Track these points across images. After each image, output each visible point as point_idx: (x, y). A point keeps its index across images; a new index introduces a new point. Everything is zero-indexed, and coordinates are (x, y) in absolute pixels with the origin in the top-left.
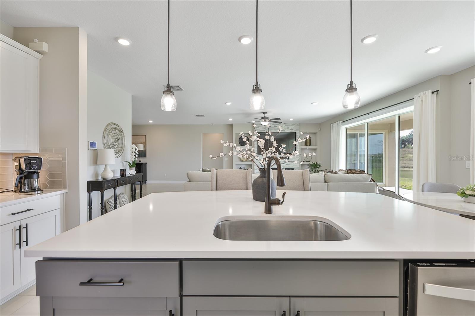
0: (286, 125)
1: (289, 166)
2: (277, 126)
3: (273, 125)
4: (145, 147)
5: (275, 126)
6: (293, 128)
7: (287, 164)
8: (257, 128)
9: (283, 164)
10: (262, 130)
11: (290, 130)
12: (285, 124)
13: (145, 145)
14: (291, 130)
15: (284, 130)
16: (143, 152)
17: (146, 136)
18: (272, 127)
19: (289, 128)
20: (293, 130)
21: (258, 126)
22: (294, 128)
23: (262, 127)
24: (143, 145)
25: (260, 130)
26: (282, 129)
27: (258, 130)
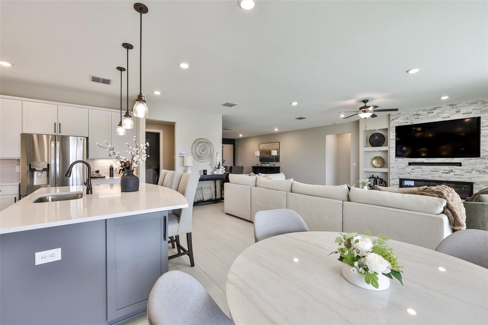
0: (452, 108)
1: (459, 178)
2: (433, 112)
3: (425, 111)
4: (278, 152)
5: (428, 113)
6: (471, 110)
7: (455, 175)
8: (395, 120)
9: (447, 173)
10: (405, 121)
11: (463, 114)
12: (450, 105)
13: (279, 151)
14: (466, 115)
15: (449, 117)
16: (277, 157)
17: (279, 142)
18: (423, 115)
19: (462, 112)
20: (471, 113)
21: (396, 116)
22: (473, 110)
23: (403, 118)
24: (277, 151)
25: (400, 123)
26: (445, 115)
27: (396, 122)
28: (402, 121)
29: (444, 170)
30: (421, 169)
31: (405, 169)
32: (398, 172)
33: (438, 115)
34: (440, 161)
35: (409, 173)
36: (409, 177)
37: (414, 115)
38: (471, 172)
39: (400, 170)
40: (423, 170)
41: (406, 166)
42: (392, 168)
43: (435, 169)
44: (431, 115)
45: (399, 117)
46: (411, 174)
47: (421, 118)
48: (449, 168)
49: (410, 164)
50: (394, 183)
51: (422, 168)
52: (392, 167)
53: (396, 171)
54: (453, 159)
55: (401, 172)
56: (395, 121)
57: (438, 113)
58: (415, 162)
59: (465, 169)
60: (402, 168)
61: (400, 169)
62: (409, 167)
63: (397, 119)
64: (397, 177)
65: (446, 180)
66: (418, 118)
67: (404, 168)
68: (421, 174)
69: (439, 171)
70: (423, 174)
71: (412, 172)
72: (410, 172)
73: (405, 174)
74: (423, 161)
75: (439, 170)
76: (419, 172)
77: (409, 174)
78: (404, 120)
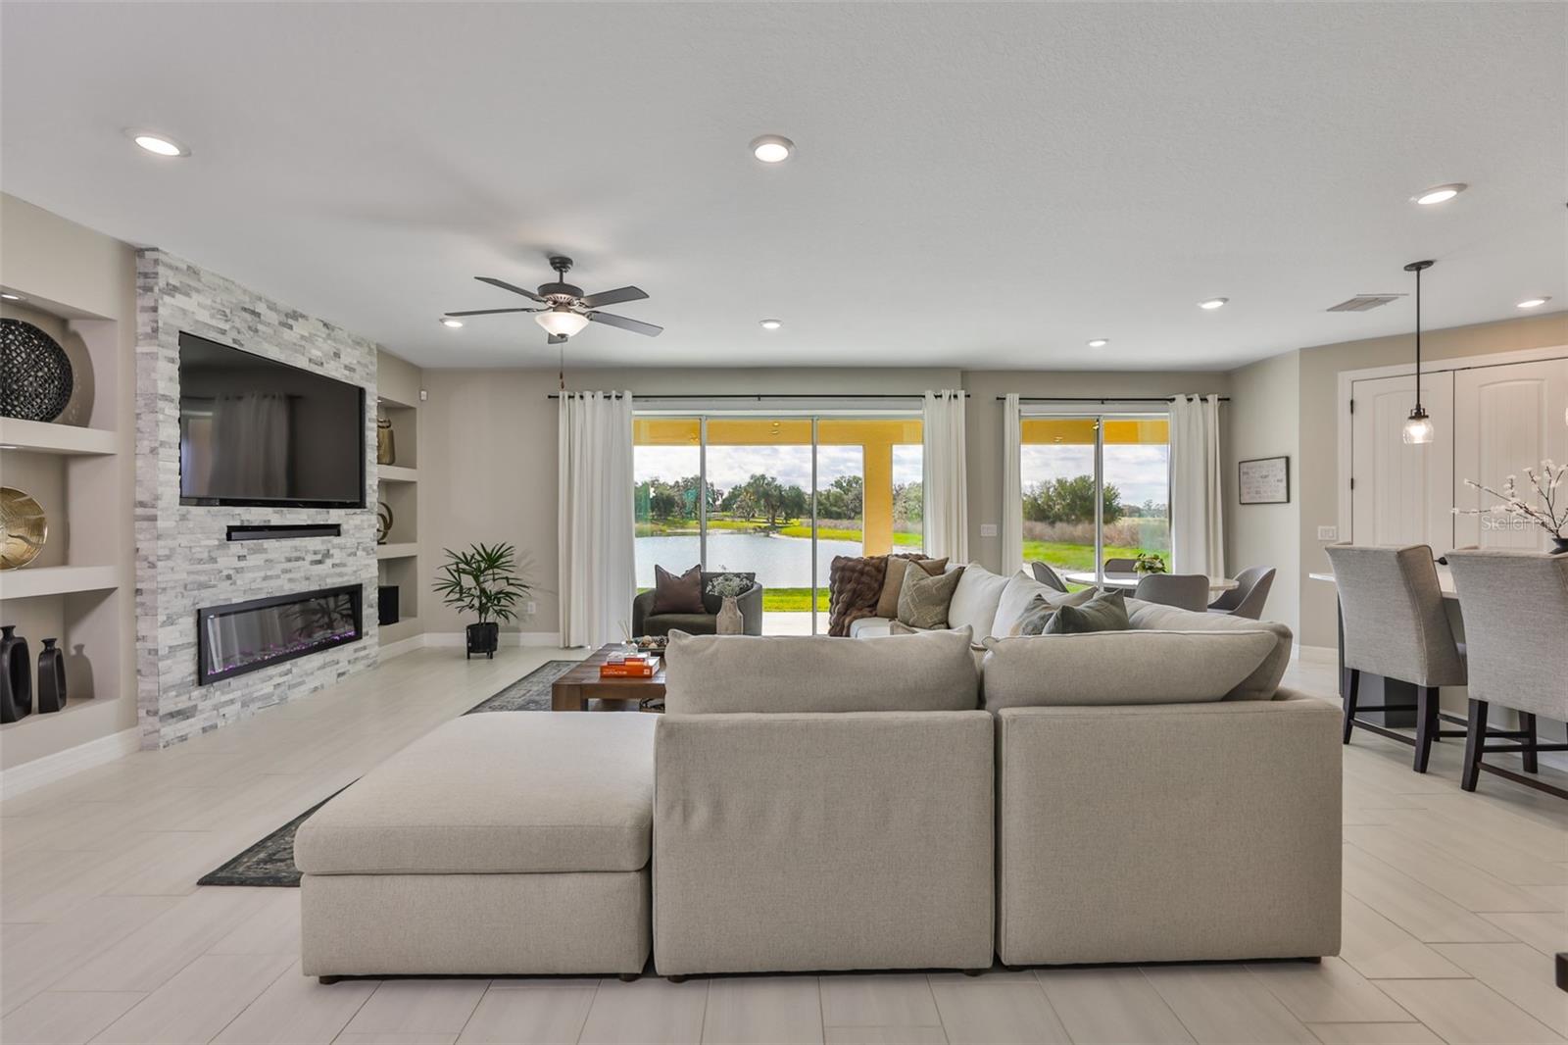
1: (340, 574)
6: (355, 362)
7: (334, 566)
8: (177, 296)
9: (320, 562)
10: (214, 322)
14: (347, 372)
19: (342, 359)
20: (353, 370)
21: (185, 279)
22: (359, 362)
23: (209, 302)
25: (197, 322)
26: (316, 353)
27: (184, 312)
28: (204, 316)
29: (315, 553)
30: (264, 556)
31: (213, 560)
32: (192, 578)
33: (303, 343)
34: (305, 520)
35: (229, 577)
36: (230, 596)
37: (245, 309)
38: (355, 555)
39: (200, 567)
40: (269, 556)
41: (220, 547)
42: (168, 557)
43: (296, 549)
44: (286, 334)
45: (198, 291)
46: (234, 583)
47: (264, 333)
48: (323, 542)
49: (232, 532)
50: (175, 644)
51: (265, 551)
52: (167, 552)
53: (185, 575)
54: (328, 512)
55: (203, 578)
56: (180, 300)
57: (302, 337)
58: (246, 524)
59: (348, 545)
60: (205, 555)
61: (200, 561)
62: (229, 547)
63: (187, 295)
64: (187, 602)
65: (318, 588)
66: (256, 331)
67: (213, 555)
68: (262, 574)
69: (306, 558)
70: (269, 573)
71: (238, 570)
72: (231, 572)
73: (214, 586)
74: (269, 521)
75: (303, 555)
76: (257, 568)
77: (230, 582)
78: (212, 316)
